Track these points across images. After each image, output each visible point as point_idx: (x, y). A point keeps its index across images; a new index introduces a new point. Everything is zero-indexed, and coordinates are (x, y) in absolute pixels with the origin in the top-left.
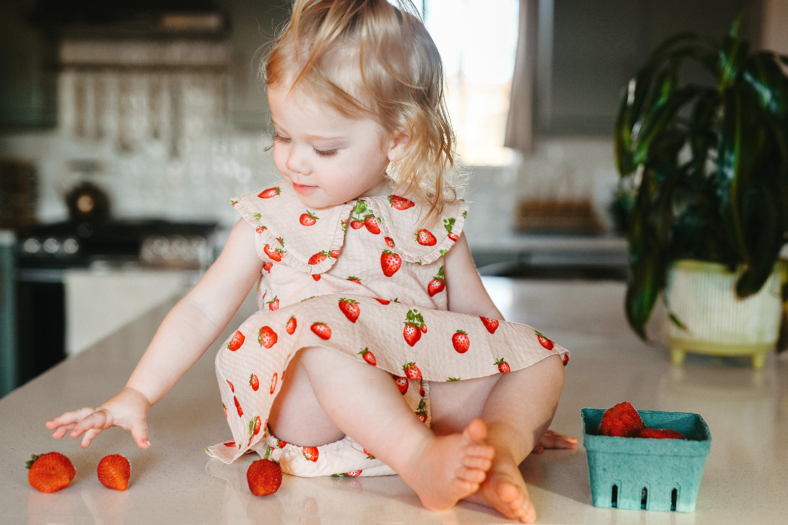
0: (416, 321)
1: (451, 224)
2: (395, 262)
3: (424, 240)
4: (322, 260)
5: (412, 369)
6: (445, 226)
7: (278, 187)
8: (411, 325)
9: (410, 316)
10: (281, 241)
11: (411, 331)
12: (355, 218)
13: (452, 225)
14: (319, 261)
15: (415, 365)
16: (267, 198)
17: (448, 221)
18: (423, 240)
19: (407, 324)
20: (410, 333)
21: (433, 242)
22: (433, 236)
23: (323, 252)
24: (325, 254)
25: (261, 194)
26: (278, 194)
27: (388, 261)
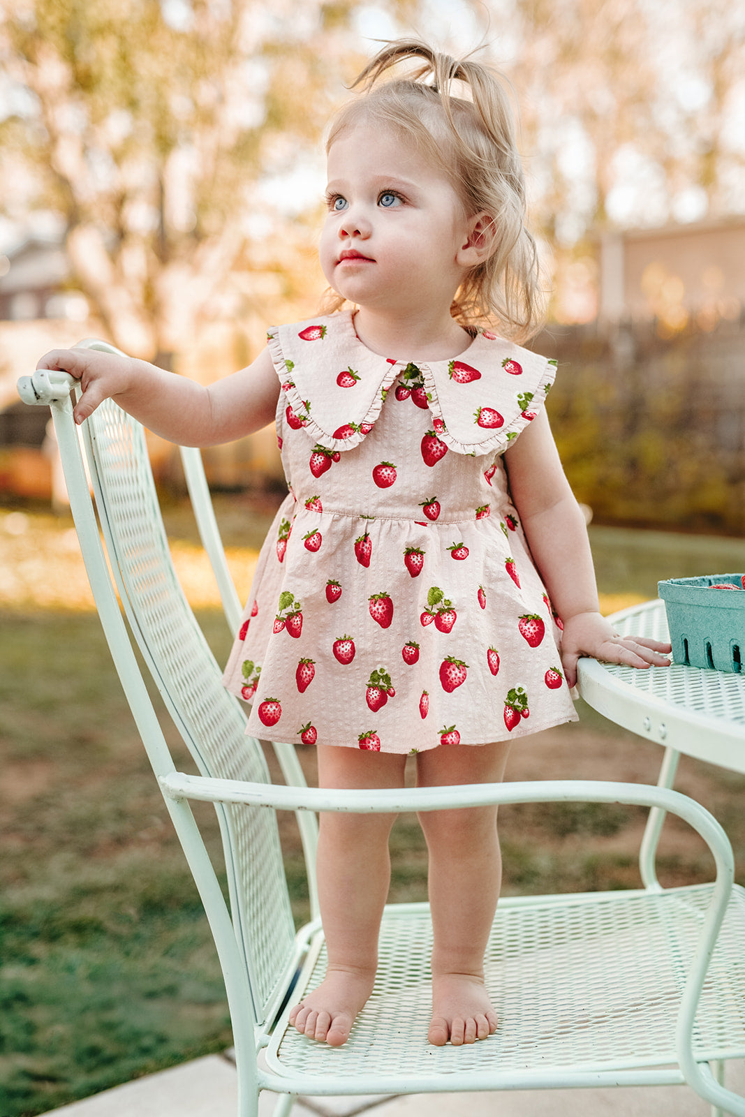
0: (381, 683)
1: (527, 399)
2: (440, 447)
3: (487, 420)
4: (350, 434)
5: (370, 738)
6: (519, 402)
7: (325, 327)
8: (375, 687)
9: (375, 676)
10: (306, 405)
11: (375, 694)
12: (402, 383)
13: (528, 402)
14: (345, 435)
15: (376, 734)
16: (308, 340)
17: (524, 396)
18: (485, 422)
19: (370, 686)
20: (373, 696)
21: (499, 423)
22: (499, 416)
23: (353, 424)
24: (354, 427)
25: (302, 332)
26: (322, 337)
27: (430, 445)
